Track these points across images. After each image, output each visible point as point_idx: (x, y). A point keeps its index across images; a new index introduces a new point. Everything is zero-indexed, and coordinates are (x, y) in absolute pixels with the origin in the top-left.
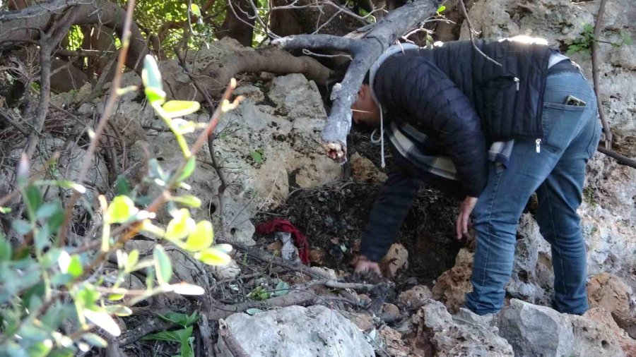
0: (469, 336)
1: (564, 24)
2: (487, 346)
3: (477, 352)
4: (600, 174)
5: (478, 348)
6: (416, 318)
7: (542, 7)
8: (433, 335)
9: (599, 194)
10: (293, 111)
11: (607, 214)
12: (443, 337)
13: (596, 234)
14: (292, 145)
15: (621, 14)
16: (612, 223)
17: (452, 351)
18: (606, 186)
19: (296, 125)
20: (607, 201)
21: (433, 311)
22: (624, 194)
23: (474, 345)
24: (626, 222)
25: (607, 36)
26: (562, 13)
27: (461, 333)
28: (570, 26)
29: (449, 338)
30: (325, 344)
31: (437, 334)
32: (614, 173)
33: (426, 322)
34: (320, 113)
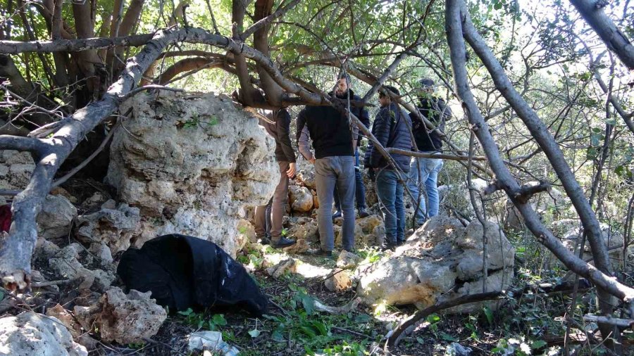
0: (138, 307)
1: (181, 111)
2: (150, 312)
3: (144, 316)
4: (202, 193)
5: (145, 314)
6: (102, 299)
7: (168, 101)
8: (114, 309)
9: (201, 203)
10: (9, 160)
11: (206, 214)
12: (121, 311)
13: (201, 226)
14: (9, 181)
15: (211, 107)
16: (209, 219)
17: (128, 318)
18: (205, 199)
19: (12, 169)
20: (206, 207)
21: (113, 293)
22: (214, 203)
23: (142, 312)
24: (216, 217)
25: (204, 119)
26: (180, 106)
27: (133, 306)
28: (184, 113)
29: (125, 310)
30: (33, 349)
31: (117, 308)
32: (209, 192)
33: (109, 301)
34: (29, 161)
